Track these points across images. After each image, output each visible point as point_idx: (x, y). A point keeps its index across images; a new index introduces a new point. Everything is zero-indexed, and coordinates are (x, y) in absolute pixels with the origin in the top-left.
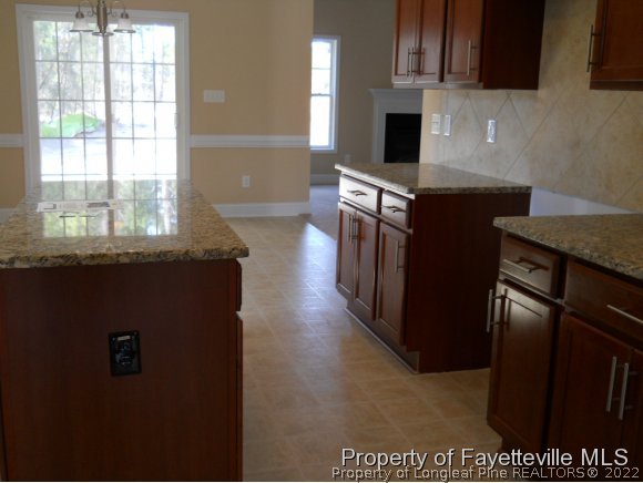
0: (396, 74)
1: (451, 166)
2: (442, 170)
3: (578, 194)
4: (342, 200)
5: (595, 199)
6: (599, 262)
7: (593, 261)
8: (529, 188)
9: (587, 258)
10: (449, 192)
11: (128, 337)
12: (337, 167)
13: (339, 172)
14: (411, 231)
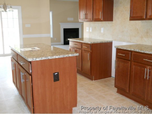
0: (80, 19)
1: (92, 38)
2: (90, 39)
3: (124, 41)
4: (70, 46)
5: (128, 42)
6: (141, 52)
7: (139, 51)
8: (112, 41)
9: (138, 51)
10: (98, 43)
11: (57, 73)
12: (68, 39)
13: (69, 40)
14: (91, 51)
